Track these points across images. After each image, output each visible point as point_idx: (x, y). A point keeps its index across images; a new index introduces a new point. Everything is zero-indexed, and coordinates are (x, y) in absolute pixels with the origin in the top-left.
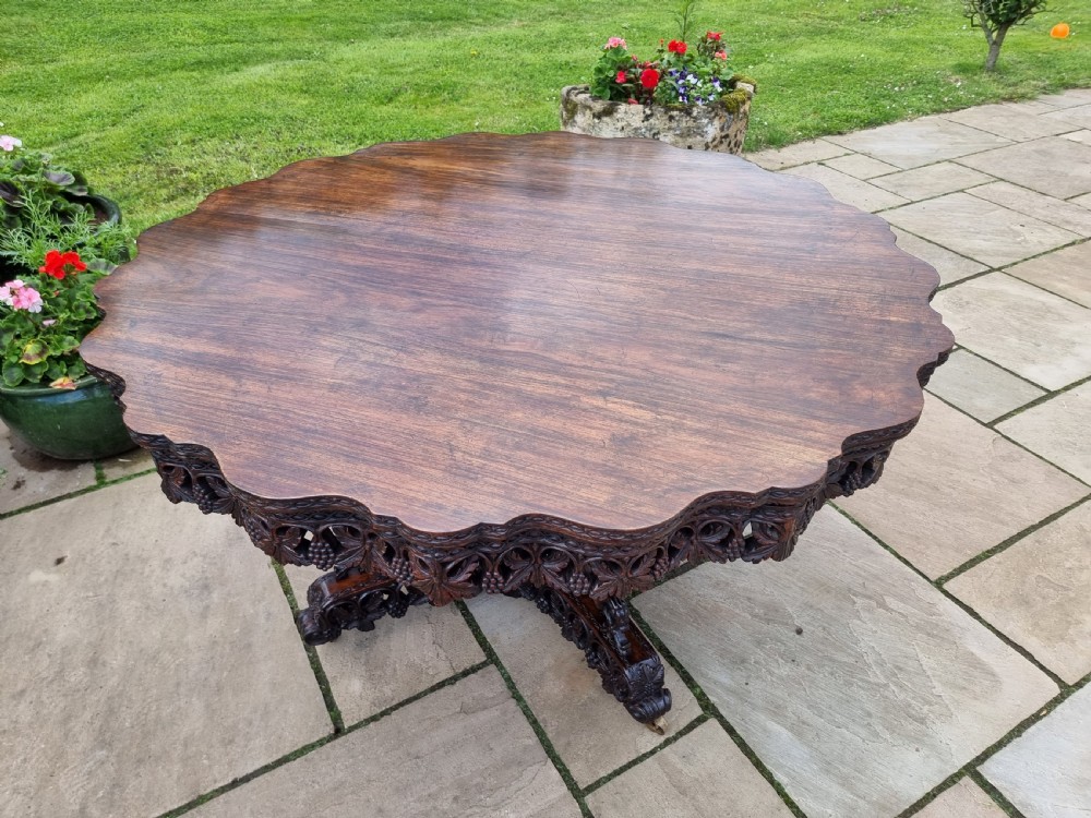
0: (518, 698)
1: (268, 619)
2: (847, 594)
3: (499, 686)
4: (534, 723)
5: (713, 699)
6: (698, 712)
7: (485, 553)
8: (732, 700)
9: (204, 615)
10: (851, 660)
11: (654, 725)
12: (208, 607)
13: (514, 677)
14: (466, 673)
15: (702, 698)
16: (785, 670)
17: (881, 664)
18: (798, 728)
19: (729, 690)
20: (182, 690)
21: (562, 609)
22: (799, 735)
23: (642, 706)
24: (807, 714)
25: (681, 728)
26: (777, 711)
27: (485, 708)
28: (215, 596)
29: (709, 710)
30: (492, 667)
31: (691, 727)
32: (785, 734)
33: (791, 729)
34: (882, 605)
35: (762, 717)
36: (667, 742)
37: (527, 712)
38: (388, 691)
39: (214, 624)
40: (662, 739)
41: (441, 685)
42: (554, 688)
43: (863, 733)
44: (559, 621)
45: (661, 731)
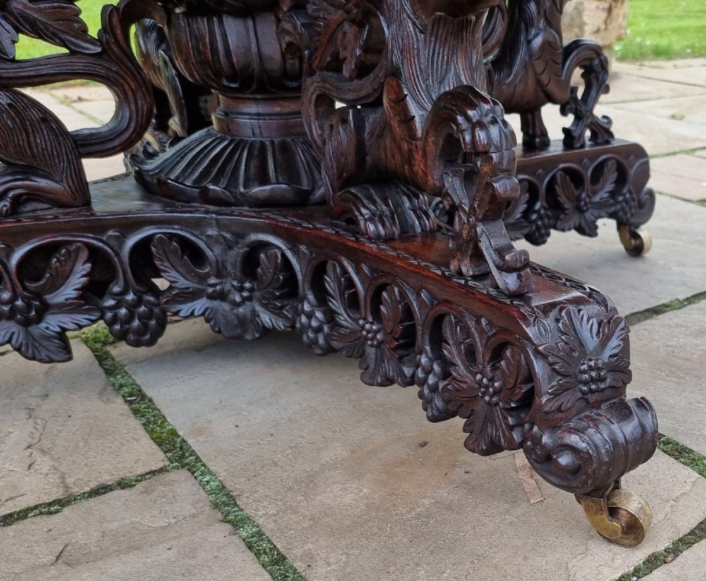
11: (613, 512)
21: (352, 303)
23: (577, 431)
25: (684, 531)
36: (653, 562)
40: (638, 556)
45: (633, 531)
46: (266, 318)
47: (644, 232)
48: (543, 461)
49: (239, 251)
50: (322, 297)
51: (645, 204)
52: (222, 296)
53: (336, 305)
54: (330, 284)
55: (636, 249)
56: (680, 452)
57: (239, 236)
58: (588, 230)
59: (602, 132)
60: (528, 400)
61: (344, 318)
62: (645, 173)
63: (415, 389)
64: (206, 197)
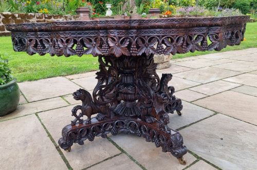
0: (134, 161)
1: (47, 148)
2: (234, 130)
3: (127, 158)
4: (141, 166)
5: (199, 156)
6: (196, 159)
7: (132, 37)
8: (206, 155)
9: (25, 149)
10: (241, 144)
11: (182, 161)
12: (26, 147)
13: (132, 156)
14: (115, 156)
15: (196, 156)
16: (221, 148)
17: (252, 144)
18: (231, 160)
19: (204, 153)
20: (16, 167)
21: (145, 131)
22: (232, 162)
23: (178, 150)
24: (232, 157)
25: (191, 163)
26: (222, 157)
27: (123, 163)
28: (29, 144)
29: (199, 158)
30: (124, 154)
31: (194, 163)
32: (227, 162)
33: (228, 160)
34: (246, 132)
35: (218, 158)
36: (187, 167)
37: (137, 163)
38: (89, 162)
39: (28, 151)
40: (185, 166)
41: (107, 159)
42: (146, 157)
43: (253, 160)
44: (145, 136)
45: (184, 163)
46: (131, 132)
47: (181, 112)
48: (173, 154)
49: (129, 123)
50: (140, 130)
51: (181, 107)
52: (126, 129)
53: (142, 131)
54: (142, 128)
55: (180, 114)
56: (190, 152)
57: (129, 121)
58: (172, 113)
59: (174, 98)
60: (171, 146)
61: (144, 133)
62: (181, 103)
63: (154, 143)
64: (125, 116)
